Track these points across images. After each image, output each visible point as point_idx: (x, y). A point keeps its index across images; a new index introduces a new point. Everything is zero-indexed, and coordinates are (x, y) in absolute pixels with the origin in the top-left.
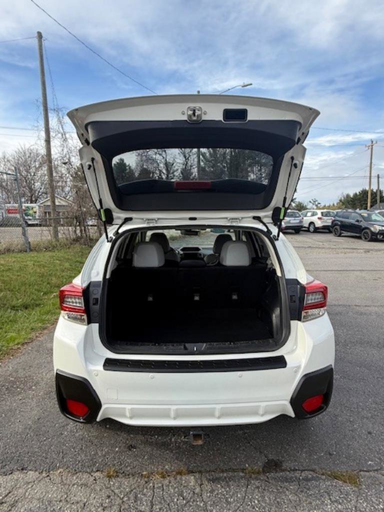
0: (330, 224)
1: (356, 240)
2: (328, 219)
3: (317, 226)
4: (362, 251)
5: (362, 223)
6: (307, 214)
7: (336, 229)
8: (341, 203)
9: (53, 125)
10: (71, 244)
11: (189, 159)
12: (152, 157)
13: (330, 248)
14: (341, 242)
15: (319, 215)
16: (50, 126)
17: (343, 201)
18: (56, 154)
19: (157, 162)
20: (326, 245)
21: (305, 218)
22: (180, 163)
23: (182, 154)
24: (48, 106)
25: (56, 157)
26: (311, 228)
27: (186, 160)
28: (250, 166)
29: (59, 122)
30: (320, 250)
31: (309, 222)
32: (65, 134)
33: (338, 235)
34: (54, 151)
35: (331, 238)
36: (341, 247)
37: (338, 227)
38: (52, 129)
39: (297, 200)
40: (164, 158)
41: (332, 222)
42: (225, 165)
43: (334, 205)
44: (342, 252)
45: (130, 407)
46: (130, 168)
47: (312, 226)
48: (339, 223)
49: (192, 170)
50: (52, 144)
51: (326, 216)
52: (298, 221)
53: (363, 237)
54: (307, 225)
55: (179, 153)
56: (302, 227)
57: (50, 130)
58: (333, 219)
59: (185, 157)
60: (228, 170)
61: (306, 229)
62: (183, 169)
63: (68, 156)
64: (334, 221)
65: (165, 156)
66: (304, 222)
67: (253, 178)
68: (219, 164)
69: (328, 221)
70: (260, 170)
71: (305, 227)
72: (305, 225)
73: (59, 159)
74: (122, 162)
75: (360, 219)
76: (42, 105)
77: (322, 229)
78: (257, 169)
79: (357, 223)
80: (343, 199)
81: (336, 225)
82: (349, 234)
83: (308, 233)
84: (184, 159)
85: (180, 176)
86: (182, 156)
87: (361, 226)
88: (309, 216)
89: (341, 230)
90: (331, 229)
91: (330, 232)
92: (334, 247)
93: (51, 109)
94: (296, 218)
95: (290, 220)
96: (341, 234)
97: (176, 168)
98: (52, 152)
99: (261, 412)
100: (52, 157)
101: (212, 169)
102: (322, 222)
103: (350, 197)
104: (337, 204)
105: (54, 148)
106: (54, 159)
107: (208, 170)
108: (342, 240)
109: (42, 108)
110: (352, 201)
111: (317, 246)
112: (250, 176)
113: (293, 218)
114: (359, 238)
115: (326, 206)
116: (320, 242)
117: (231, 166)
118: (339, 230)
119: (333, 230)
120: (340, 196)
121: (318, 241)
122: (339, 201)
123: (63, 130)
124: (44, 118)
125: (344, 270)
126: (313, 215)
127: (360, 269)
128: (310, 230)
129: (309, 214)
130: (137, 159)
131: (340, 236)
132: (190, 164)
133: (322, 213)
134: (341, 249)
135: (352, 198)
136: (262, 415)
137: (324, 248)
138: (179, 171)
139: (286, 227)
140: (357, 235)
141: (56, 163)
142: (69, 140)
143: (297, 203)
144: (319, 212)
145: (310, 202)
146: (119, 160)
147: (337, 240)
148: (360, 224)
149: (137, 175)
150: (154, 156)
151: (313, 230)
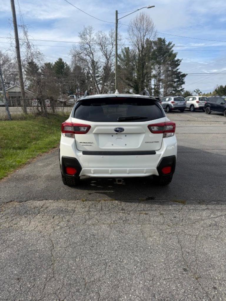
0: (204, 106)
1: (220, 116)
2: (202, 103)
3: (195, 107)
4: (222, 123)
5: (225, 105)
6: (189, 99)
7: (208, 109)
8: (216, 92)
9: (20, 36)
10: (36, 116)
11: (110, 59)
12: (83, 58)
13: (202, 121)
14: (209, 118)
15: (197, 100)
16: (19, 37)
17: (217, 91)
18: (23, 57)
19: (87, 61)
20: (200, 119)
21: (188, 102)
22: (103, 62)
23: (105, 56)
24: (17, 23)
25: (24, 58)
26: (191, 108)
27: (107, 60)
28: (153, 64)
29: (25, 35)
30: (195, 122)
31: (190, 105)
32: (29, 43)
33: (209, 113)
34: (22, 54)
35: (203, 115)
36: (209, 121)
37: (209, 108)
38: (20, 39)
39: (184, 90)
40: (91, 58)
41: (205, 105)
42: (135, 64)
43: (211, 93)
44: (208, 124)
45: (93, 169)
46: (67, 65)
47: (192, 107)
48: (210, 105)
49: (112, 68)
50: (21, 50)
51: (202, 100)
52: (183, 104)
53: (224, 114)
54: (188, 106)
55: (102, 55)
56: (185, 108)
57: (19, 40)
58: (206, 102)
59: (107, 58)
60: (136, 67)
61: (189, 109)
62: (105, 67)
63: (31, 58)
64: (207, 103)
65: (92, 57)
66: (187, 105)
67: (154, 73)
68: (130, 63)
69: (203, 104)
70: (159, 68)
71: (188, 108)
72: (187, 107)
73: (26, 60)
74: (61, 61)
75: (224, 102)
76: (13, 23)
77: (198, 109)
78: (157, 67)
79: (221, 105)
80: (217, 89)
81: (208, 106)
82: (216, 112)
83: (190, 112)
84: (106, 59)
85: (103, 72)
86: (105, 57)
87: (224, 107)
88: (190, 101)
89: (211, 109)
90: (204, 109)
91: (204, 111)
92: (205, 120)
93: (19, 26)
94: (182, 102)
95: (178, 103)
96: (210, 112)
97: (100, 65)
98: (21, 56)
99: (145, 172)
100: (21, 59)
101: (125, 67)
102: (199, 105)
103: (223, 88)
104: (213, 93)
105: (22, 53)
106: (23, 60)
107: (123, 67)
108: (211, 117)
109: (13, 25)
110: (223, 91)
111: (194, 120)
112: (152, 72)
113: (180, 102)
114: (222, 115)
115: (205, 94)
116: (196, 117)
117: (139, 65)
118: (209, 109)
119: (206, 110)
120: (216, 87)
121: (194, 117)
122: (215, 91)
123: (28, 40)
124: (15, 32)
125: (207, 133)
126: (193, 100)
127: (217, 132)
128: (191, 110)
129: (191, 99)
130: (72, 59)
131: (210, 114)
132: (110, 63)
133: (199, 98)
134: (209, 122)
135: (224, 89)
136: (145, 173)
137: (198, 121)
138: (102, 68)
139: (175, 107)
140: (221, 113)
141: (24, 63)
142: (31, 47)
143: (185, 92)
144: (197, 98)
145: (195, 91)
146: (58, 59)
147: (207, 116)
148: (224, 106)
149: (72, 70)
150: (85, 57)
151: (193, 109)
